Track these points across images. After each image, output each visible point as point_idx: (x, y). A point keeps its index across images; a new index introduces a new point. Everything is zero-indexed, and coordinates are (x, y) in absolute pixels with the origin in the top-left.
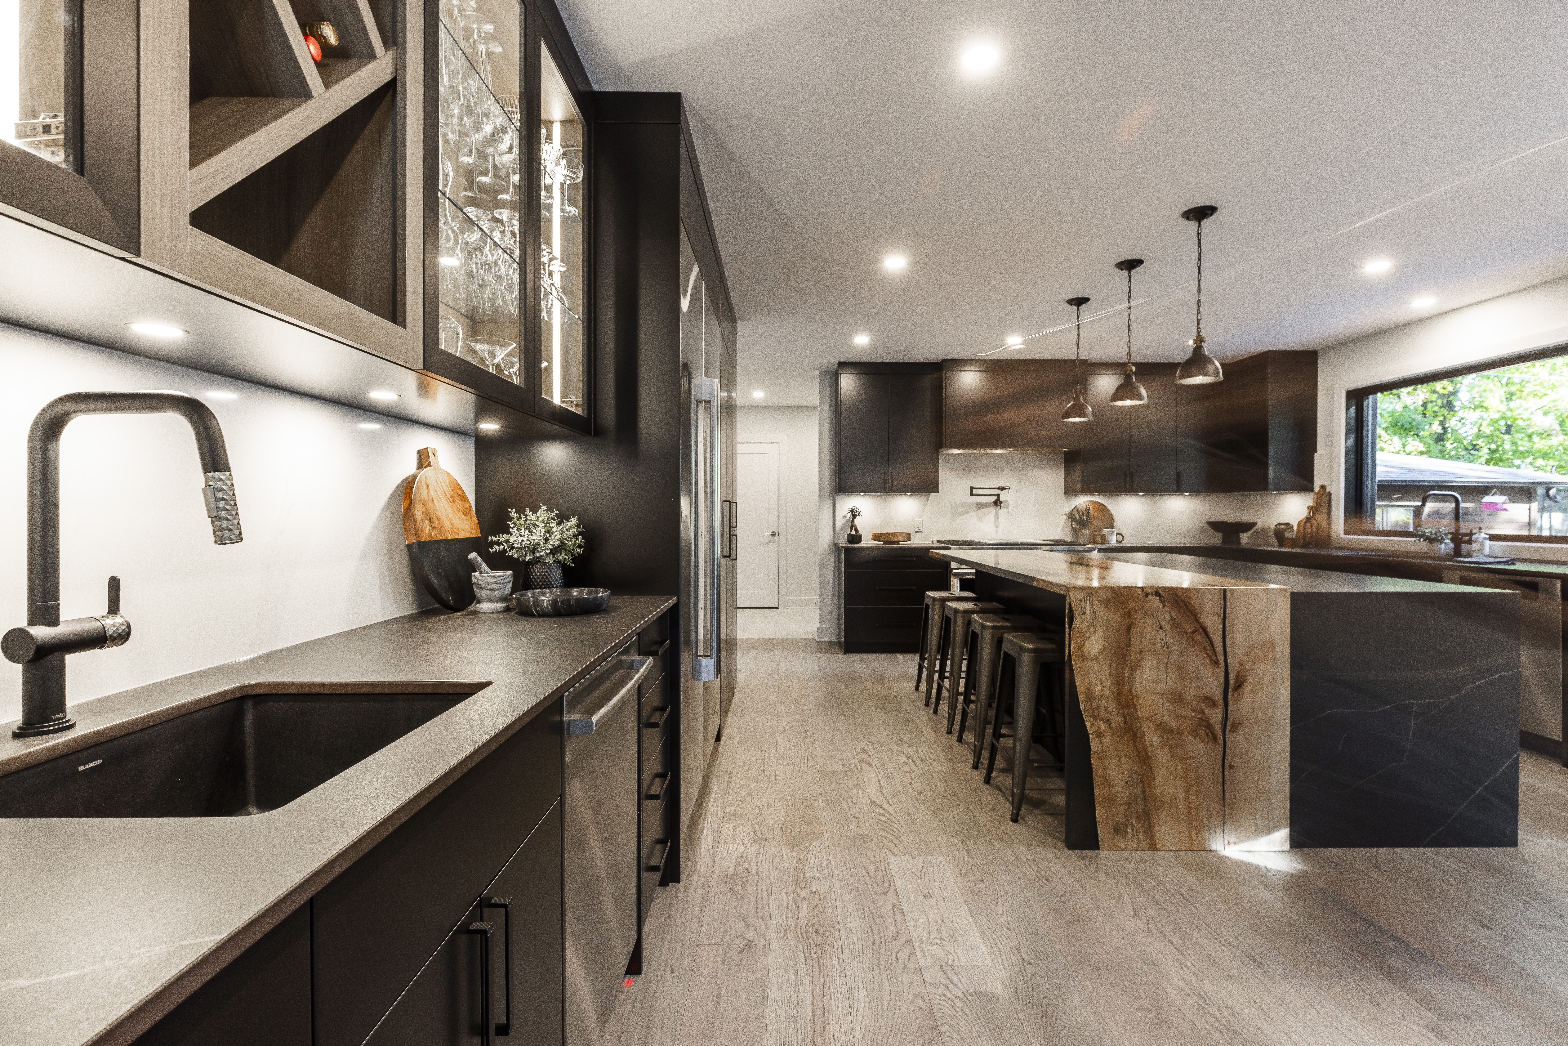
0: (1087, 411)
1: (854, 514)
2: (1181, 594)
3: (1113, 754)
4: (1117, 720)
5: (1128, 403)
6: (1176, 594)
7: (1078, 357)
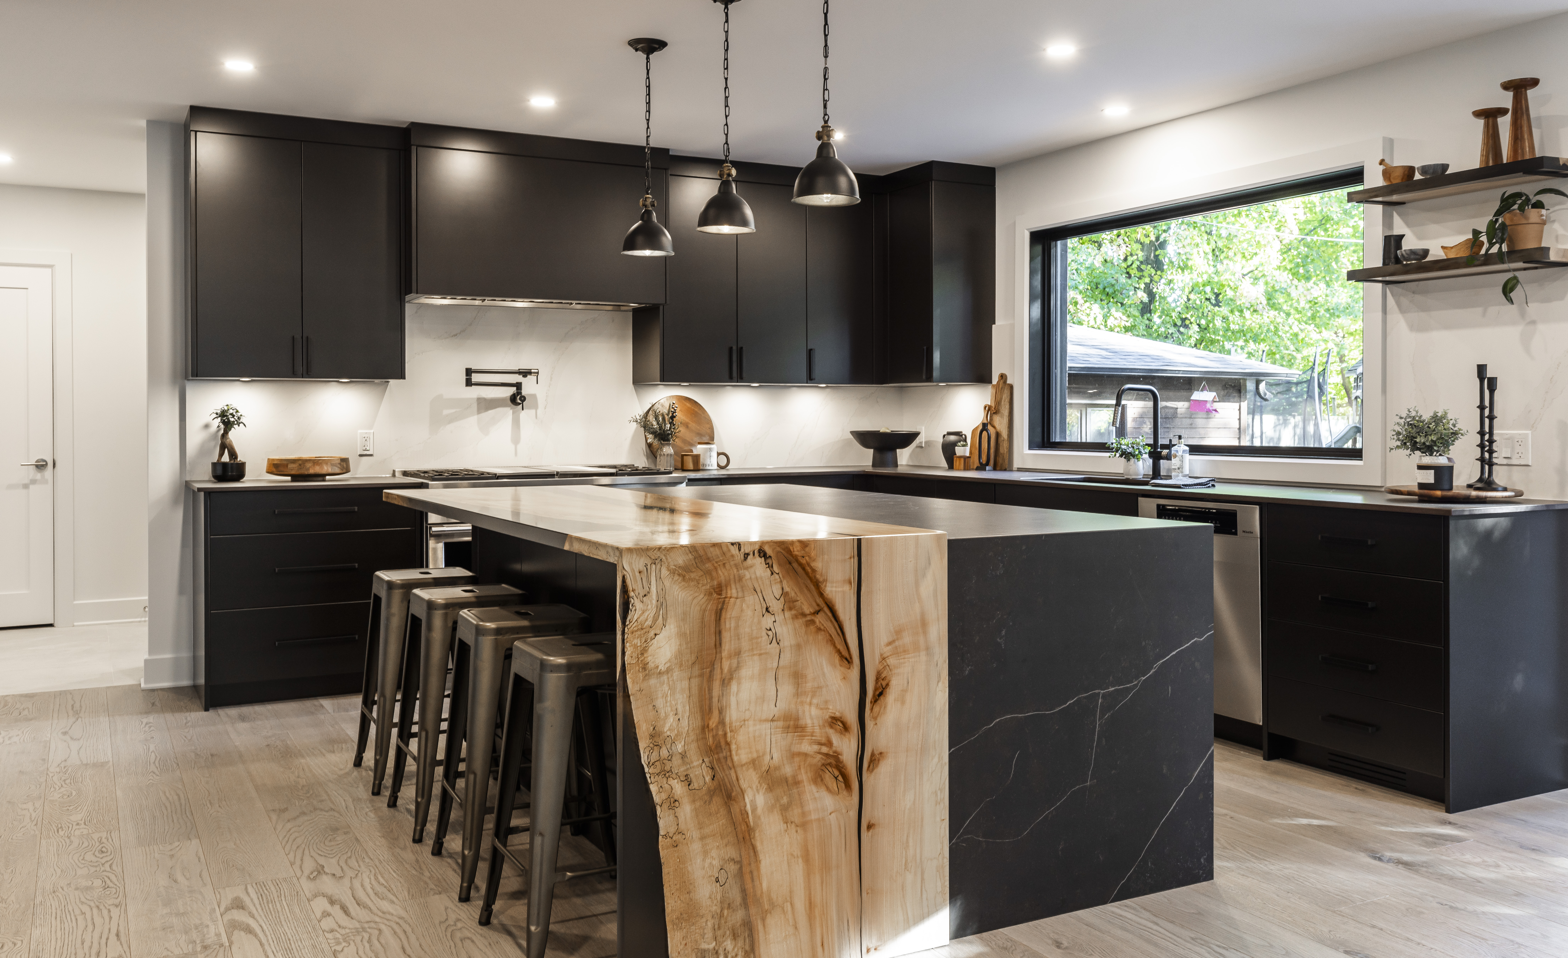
0: (664, 239)
1: (228, 420)
2: (797, 551)
3: (696, 834)
4: (701, 773)
5: (726, 229)
6: (789, 552)
7: (648, 144)
